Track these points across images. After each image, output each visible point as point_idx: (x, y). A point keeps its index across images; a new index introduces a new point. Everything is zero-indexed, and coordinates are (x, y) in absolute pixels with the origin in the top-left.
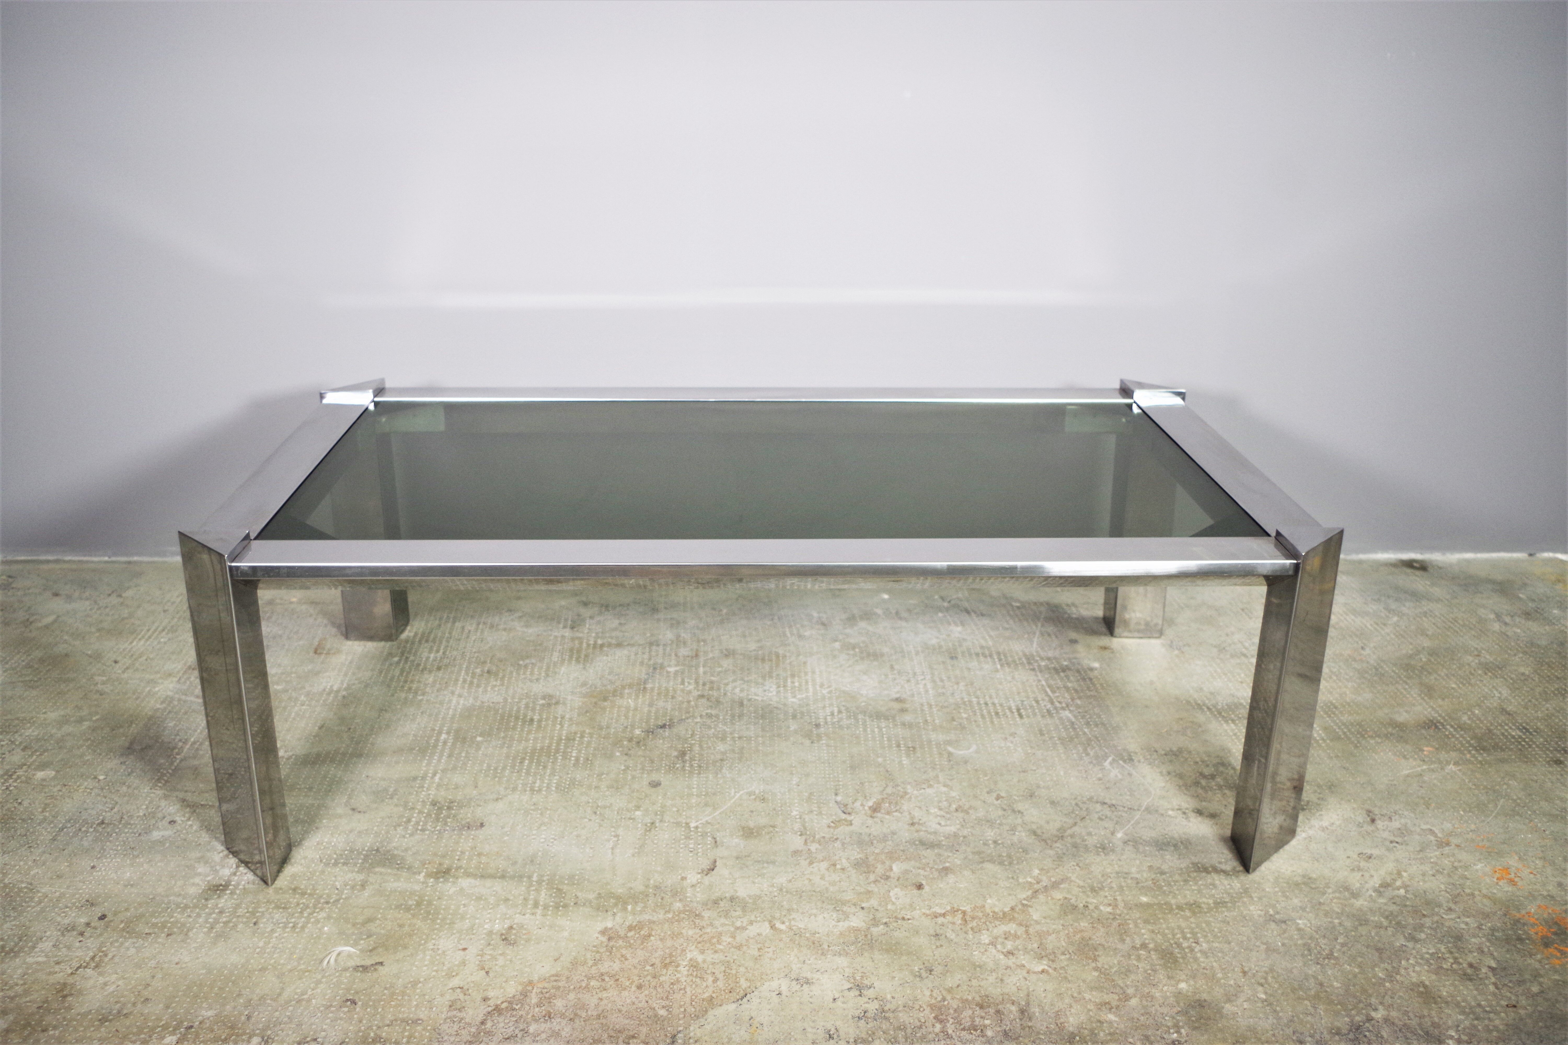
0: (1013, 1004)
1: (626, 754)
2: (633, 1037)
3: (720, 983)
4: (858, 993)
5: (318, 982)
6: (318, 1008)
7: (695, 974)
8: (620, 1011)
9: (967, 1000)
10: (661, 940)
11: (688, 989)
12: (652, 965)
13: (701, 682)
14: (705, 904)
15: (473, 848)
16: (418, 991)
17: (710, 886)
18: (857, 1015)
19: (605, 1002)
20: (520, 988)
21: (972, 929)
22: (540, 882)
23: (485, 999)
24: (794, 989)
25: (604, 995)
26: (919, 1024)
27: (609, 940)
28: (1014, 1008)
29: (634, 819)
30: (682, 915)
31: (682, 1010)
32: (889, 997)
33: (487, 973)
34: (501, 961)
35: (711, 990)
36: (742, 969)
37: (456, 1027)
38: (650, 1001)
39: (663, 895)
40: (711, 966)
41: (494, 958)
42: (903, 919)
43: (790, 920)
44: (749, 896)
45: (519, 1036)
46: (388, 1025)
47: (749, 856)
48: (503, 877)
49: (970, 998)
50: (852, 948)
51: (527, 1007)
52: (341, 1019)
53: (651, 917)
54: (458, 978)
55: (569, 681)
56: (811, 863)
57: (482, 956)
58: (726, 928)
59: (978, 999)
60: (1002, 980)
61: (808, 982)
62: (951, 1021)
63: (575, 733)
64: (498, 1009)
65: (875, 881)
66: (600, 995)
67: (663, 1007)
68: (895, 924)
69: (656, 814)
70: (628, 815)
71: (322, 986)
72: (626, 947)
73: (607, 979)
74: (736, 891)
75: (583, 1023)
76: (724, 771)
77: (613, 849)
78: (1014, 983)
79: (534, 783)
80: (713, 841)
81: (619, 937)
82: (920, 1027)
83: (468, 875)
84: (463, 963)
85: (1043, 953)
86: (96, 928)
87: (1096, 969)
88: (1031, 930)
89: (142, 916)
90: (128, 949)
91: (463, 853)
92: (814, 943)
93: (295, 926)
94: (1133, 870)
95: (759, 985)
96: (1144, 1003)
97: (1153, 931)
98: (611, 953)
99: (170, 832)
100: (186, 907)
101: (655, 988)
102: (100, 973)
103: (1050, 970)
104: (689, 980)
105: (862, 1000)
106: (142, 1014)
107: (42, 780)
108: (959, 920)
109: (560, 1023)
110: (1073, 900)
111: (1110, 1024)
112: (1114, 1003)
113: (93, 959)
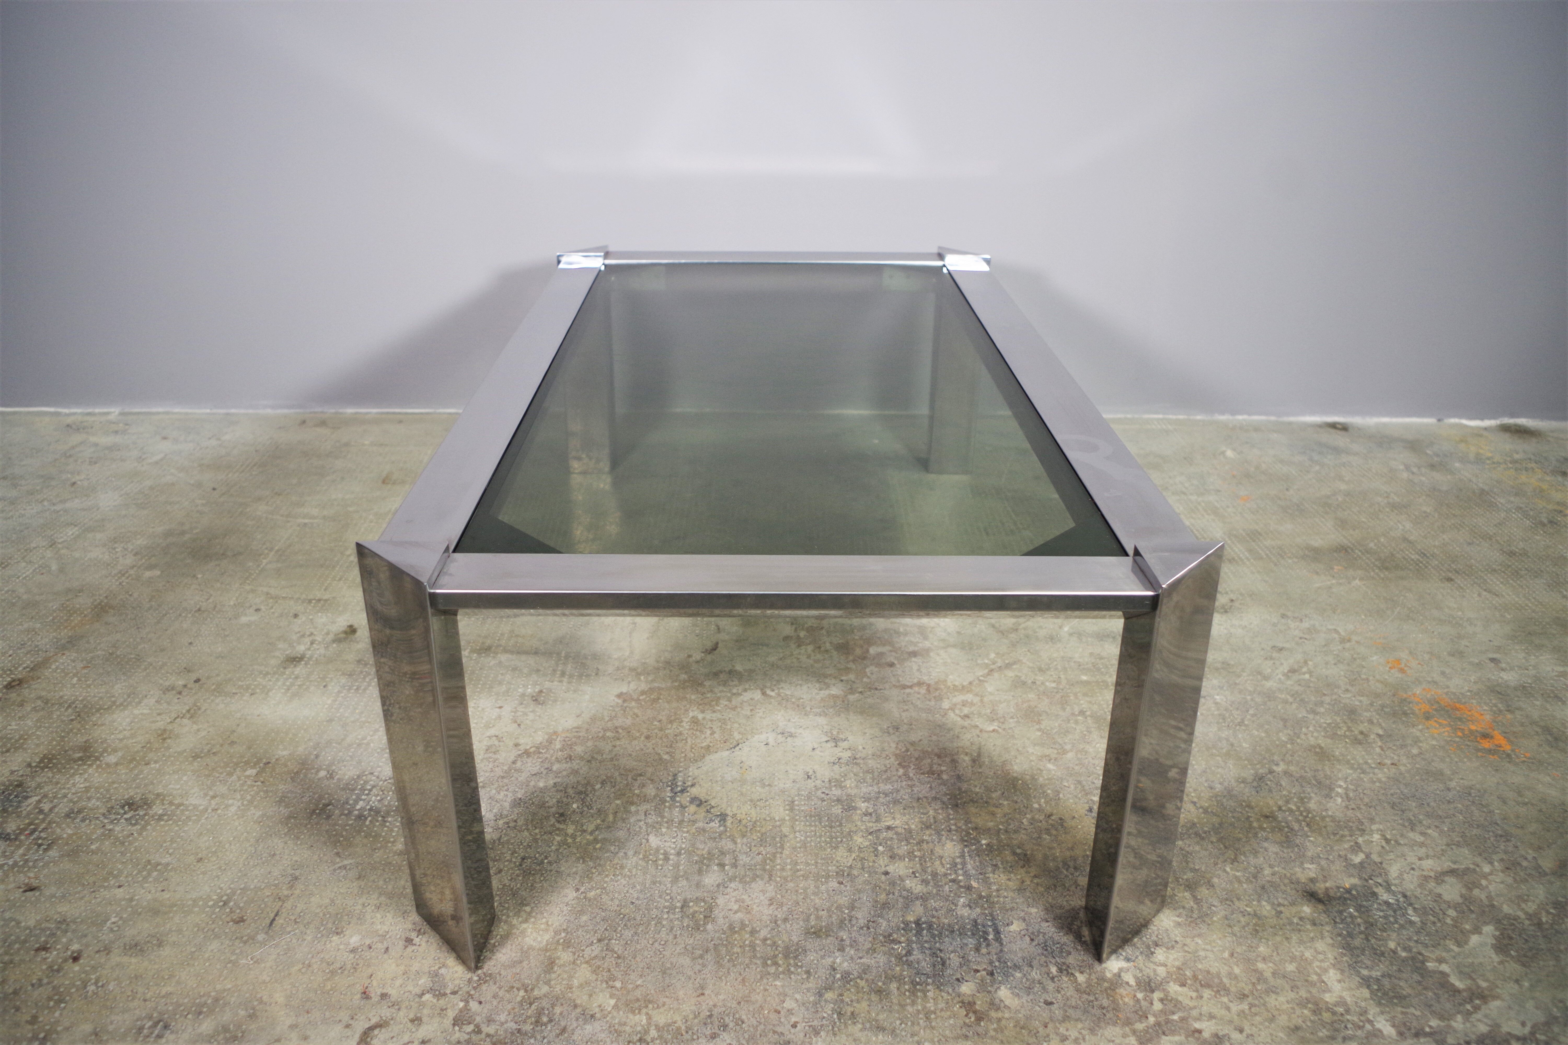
0: (967, 754)
2: (641, 775)
3: (717, 736)
4: (834, 744)
7: (695, 728)
8: (630, 755)
9: (927, 751)
10: (668, 702)
11: (689, 740)
12: (659, 721)
14: (707, 676)
15: (512, 631)
17: (712, 663)
18: (832, 761)
19: (618, 748)
20: (546, 737)
21: (935, 697)
22: (567, 658)
23: (516, 745)
24: (779, 741)
25: (618, 743)
26: (885, 769)
27: (624, 701)
28: (967, 758)
30: (687, 684)
31: (683, 755)
32: (860, 748)
33: (519, 725)
34: (531, 716)
35: (708, 740)
36: (736, 725)
37: (491, 766)
38: (656, 749)
39: (671, 668)
40: (709, 723)
41: (525, 714)
42: (876, 689)
43: (779, 689)
44: (745, 671)
45: (545, 772)
47: (746, 640)
48: (536, 653)
49: (930, 750)
50: (831, 710)
51: (552, 752)
54: (494, 729)
56: (799, 646)
57: (515, 712)
58: (723, 694)
59: (936, 750)
60: (958, 737)
61: (791, 735)
62: (913, 767)
64: (527, 753)
65: (854, 661)
66: (614, 743)
67: (667, 753)
68: (869, 693)
72: (638, 707)
73: (620, 731)
74: (734, 666)
75: (598, 764)
77: (630, 633)
78: (967, 739)
80: (716, 628)
81: (633, 699)
82: (886, 771)
83: (506, 651)
84: (499, 717)
85: (995, 717)
86: (191, 689)
87: (1039, 730)
88: (985, 699)
89: (230, 680)
90: (218, 704)
91: (502, 634)
92: (798, 706)
93: (357, 689)
94: (1077, 655)
95: (749, 737)
96: (1079, 756)
97: (1090, 702)
98: (625, 711)
99: (254, 618)
100: (267, 673)
101: (661, 738)
102: (194, 723)
103: (1000, 730)
104: (690, 732)
105: (837, 750)
106: (228, 753)
107: (150, 578)
108: (923, 691)
109: (579, 764)
110: (1023, 678)
111: (1049, 770)
112: (1053, 756)
113: (188, 711)
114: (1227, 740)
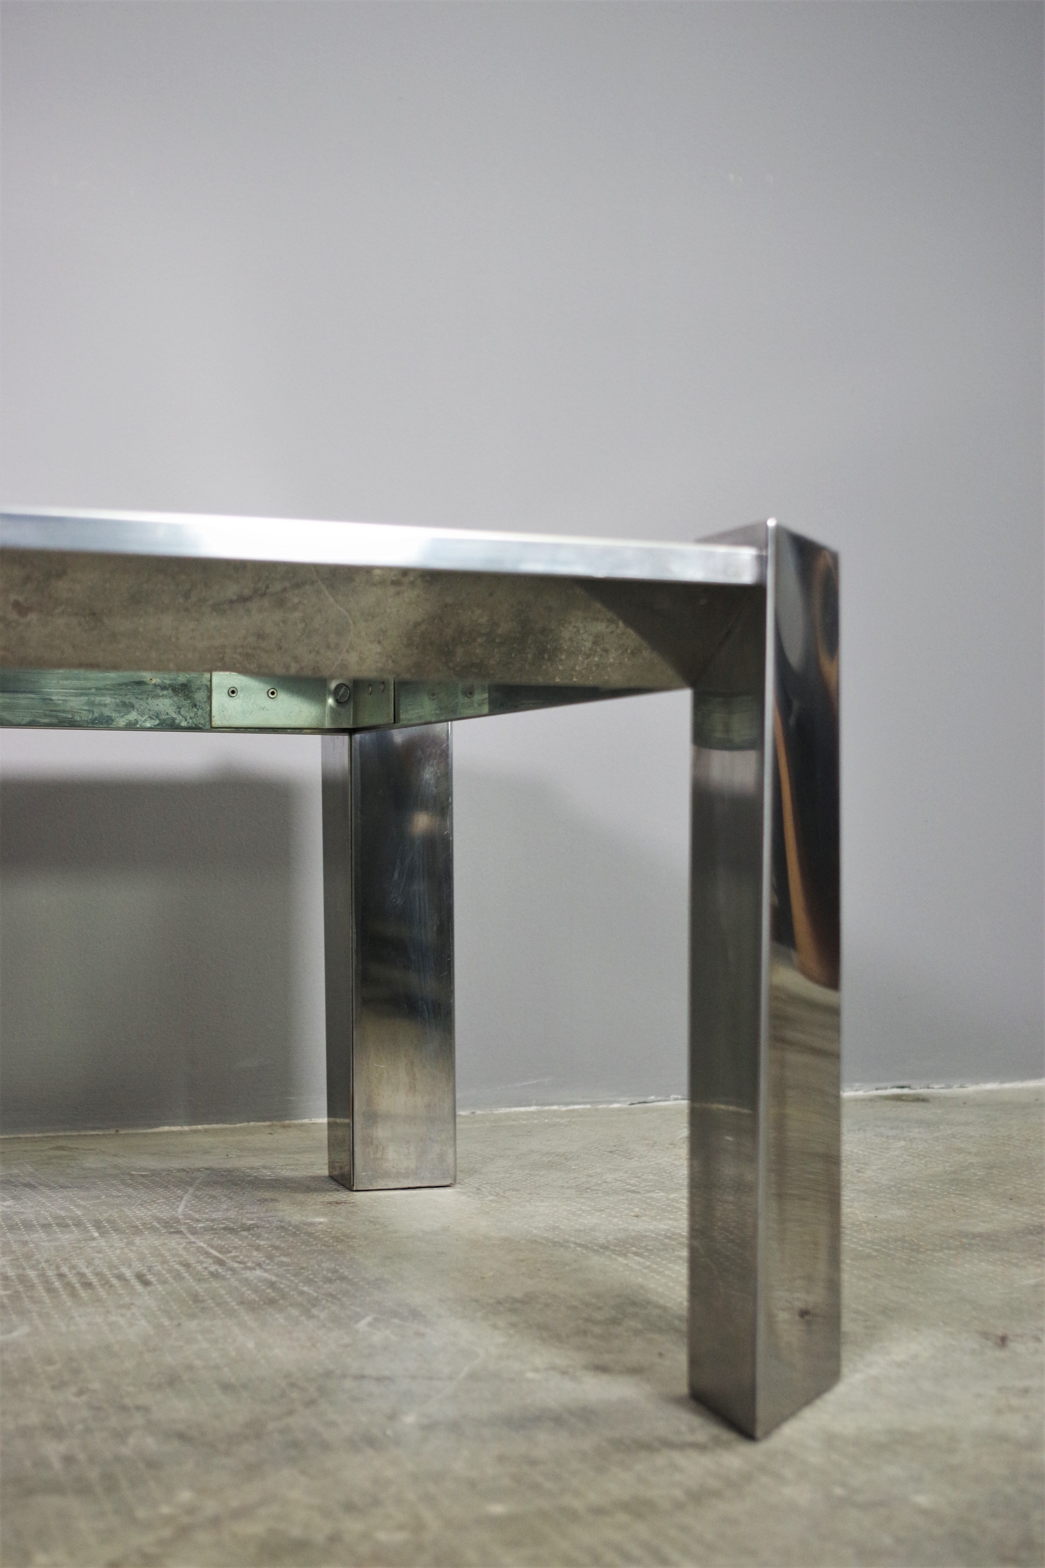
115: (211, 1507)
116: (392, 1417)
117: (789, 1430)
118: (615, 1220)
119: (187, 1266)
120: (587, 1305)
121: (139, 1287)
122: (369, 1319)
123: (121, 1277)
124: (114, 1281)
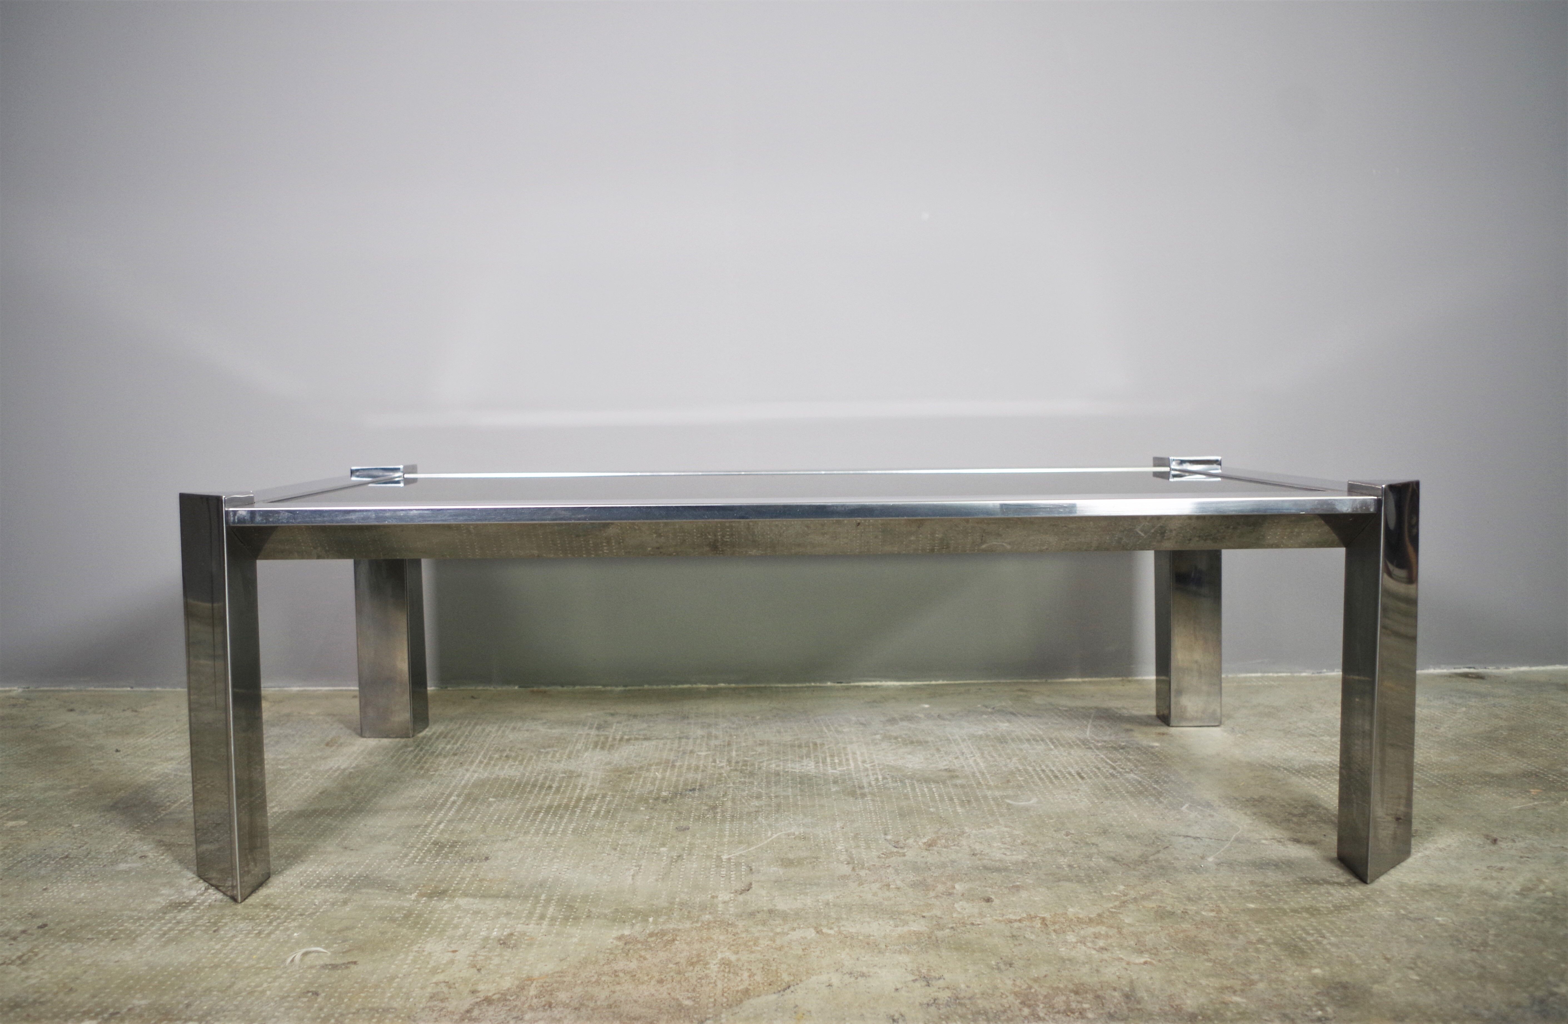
0: (1115, 989)
1: (652, 809)
3: (758, 978)
4: (924, 983)
5: (276, 978)
6: (273, 999)
7: (727, 970)
8: (636, 1002)
9: (1058, 988)
10: (687, 944)
11: (719, 983)
12: (677, 963)
13: (734, 761)
14: (739, 916)
15: (475, 875)
16: (395, 985)
17: (745, 903)
18: (925, 1002)
19: (618, 994)
20: (517, 982)
21: (1054, 931)
22: (548, 901)
23: (473, 992)
24: (847, 982)
25: (618, 988)
26: (1002, 1009)
27: (625, 944)
28: (1116, 994)
29: (658, 854)
30: (712, 924)
31: (712, 1000)
32: (963, 986)
33: (479, 970)
34: (496, 961)
35: (747, 983)
36: (784, 966)
38: (673, 994)
39: (690, 909)
40: (746, 964)
41: (488, 958)
42: (972, 924)
43: (839, 927)
44: (791, 910)
45: (512, 1021)
46: (354, 1013)
47: (789, 880)
48: (507, 896)
49: (1061, 986)
50: (915, 947)
51: (523, 998)
52: (298, 1007)
53: (676, 926)
54: (443, 974)
55: (592, 762)
56: (860, 884)
57: (474, 957)
58: (764, 934)
59: (1071, 986)
60: (1098, 971)
62: (1041, 1006)
63: (597, 795)
64: (488, 1001)
65: (937, 897)
66: (612, 988)
67: (689, 998)
68: (964, 929)
69: (684, 849)
70: (653, 850)
71: (282, 980)
72: (646, 950)
73: (621, 975)
74: (775, 906)
75: (591, 1012)
76: (760, 818)
77: (633, 875)
78: (1110, 973)
79: (550, 828)
80: (748, 869)
81: (639, 942)
82: (1005, 1011)
83: (465, 895)
84: (452, 962)
85: (1143, 949)
86: (32, 934)
87: (1209, 960)
88: (1124, 931)
89: (88, 925)
90: (63, 950)
91: (463, 879)
92: (868, 944)
93: (260, 933)
94: (1233, 884)
95: (804, 978)
96: (1274, 986)
97: (1269, 929)
98: (627, 955)
99: (138, 865)
100: (140, 918)
101: (679, 982)
102: (24, 969)
103: (1154, 962)
104: (720, 975)
105: (930, 990)
106: (62, 1002)
107: (12, 827)
108: (1038, 924)
109: (562, 1012)
110: (1169, 908)
111: (1237, 1004)
112: (1238, 987)
113: (20, 958)
114: (1474, 962)
115: (1132, 894)
116: (1203, 858)
117: (1383, 879)
118: (1303, 754)
119: (1099, 769)
120: (1290, 805)
121: (1080, 780)
122: (1187, 805)
123: (1070, 773)
124: (1068, 776)
